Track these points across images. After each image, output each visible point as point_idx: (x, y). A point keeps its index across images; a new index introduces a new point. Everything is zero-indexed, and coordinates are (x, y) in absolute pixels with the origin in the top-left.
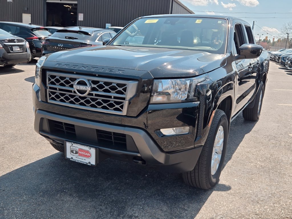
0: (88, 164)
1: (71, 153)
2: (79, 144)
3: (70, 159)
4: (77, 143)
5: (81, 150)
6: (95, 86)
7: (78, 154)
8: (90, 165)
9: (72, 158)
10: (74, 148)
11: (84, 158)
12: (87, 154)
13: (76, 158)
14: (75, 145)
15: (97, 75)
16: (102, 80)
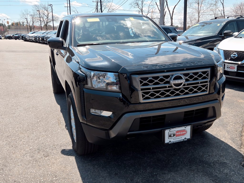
0: (185, 140)
1: (169, 138)
2: (176, 127)
3: (168, 143)
4: (175, 127)
5: (177, 132)
6: (187, 78)
7: (175, 136)
8: (186, 140)
9: (170, 141)
10: (172, 132)
11: (180, 137)
12: (183, 133)
13: (174, 140)
14: (172, 130)
15: (185, 69)
16: (191, 72)
